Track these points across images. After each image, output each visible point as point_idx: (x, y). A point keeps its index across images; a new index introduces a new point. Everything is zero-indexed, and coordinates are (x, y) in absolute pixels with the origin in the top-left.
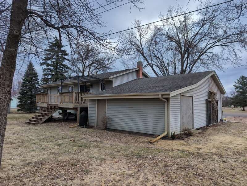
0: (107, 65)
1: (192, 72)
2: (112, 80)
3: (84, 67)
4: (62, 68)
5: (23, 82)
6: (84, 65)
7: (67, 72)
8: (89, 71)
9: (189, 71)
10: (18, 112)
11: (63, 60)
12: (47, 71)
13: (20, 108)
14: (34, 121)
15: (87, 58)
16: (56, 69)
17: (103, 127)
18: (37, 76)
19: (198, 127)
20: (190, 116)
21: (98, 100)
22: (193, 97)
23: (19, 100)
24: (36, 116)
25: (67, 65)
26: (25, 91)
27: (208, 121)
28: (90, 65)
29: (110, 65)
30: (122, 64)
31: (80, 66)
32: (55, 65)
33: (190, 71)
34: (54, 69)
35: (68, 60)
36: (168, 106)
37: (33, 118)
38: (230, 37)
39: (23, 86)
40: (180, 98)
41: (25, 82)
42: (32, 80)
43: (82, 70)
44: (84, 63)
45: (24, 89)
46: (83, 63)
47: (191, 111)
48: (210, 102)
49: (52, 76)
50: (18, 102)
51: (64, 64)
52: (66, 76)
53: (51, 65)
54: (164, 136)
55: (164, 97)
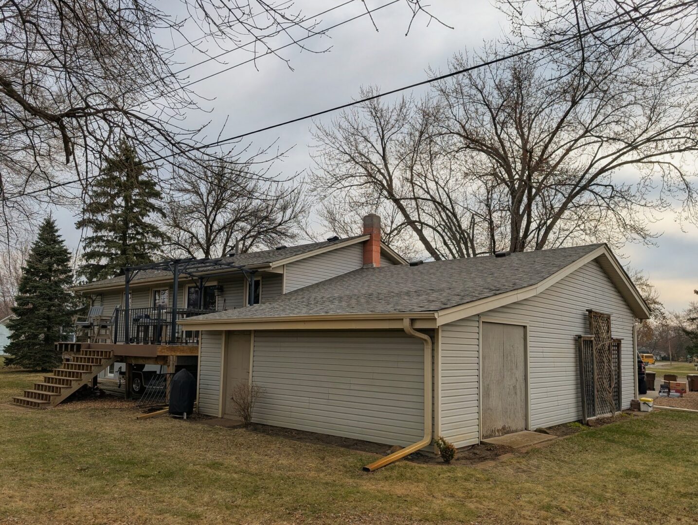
0: (280, 224)
1: (545, 247)
2: (282, 272)
3: (211, 234)
4: (142, 234)
5: (26, 278)
6: (211, 226)
7: (155, 246)
8: (225, 245)
9: (537, 244)
10: (6, 369)
11: (143, 212)
12: (94, 244)
13: (14, 357)
14: (39, 396)
15: (218, 205)
16: (124, 238)
17: (238, 419)
18: (68, 260)
19: (544, 426)
20: (515, 387)
21: (229, 333)
22: (525, 327)
23: (13, 332)
24: (48, 380)
25: (156, 224)
26: (31, 306)
27: (583, 407)
28: (229, 227)
29: (288, 225)
30: (327, 223)
31: (199, 228)
32: (121, 227)
33: (540, 245)
34: (116, 238)
35: (160, 210)
36: (433, 357)
37: (38, 387)
38: (668, 135)
39: (22, 289)
40: (476, 330)
41: (30, 276)
42: (50, 270)
43: (203, 241)
44: (211, 221)
45: (28, 297)
46: (208, 222)
47: (519, 374)
48: (589, 343)
49: (112, 259)
50: (9, 338)
51: (149, 222)
52: (154, 259)
53: (109, 224)
54: (419, 450)
55: (419, 325)
